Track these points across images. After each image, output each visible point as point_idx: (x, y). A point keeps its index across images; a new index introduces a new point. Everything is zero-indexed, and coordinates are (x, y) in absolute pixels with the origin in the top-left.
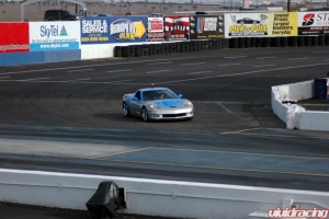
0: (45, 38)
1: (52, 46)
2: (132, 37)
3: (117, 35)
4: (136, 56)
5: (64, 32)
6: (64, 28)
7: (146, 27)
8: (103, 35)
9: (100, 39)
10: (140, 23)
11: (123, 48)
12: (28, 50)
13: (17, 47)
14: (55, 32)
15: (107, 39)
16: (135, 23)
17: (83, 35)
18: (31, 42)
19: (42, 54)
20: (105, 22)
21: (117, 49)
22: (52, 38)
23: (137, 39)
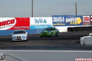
0: (37, 24)
1: (40, 27)
2: (76, 24)
3: (69, 23)
4: (77, 31)
5: (45, 21)
6: (45, 20)
7: (82, 19)
8: (63, 23)
9: (61, 24)
10: (79, 18)
11: (71, 28)
12: (29, 29)
13: (24, 27)
14: (41, 21)
15: (64, 24)
16: (77, 18)
17: (54, 23)
18: (30, 25)
19: (36, 30)
20: (63, 17)
21: (69, 28)
22: (40, 24)
23: (78, 25)
